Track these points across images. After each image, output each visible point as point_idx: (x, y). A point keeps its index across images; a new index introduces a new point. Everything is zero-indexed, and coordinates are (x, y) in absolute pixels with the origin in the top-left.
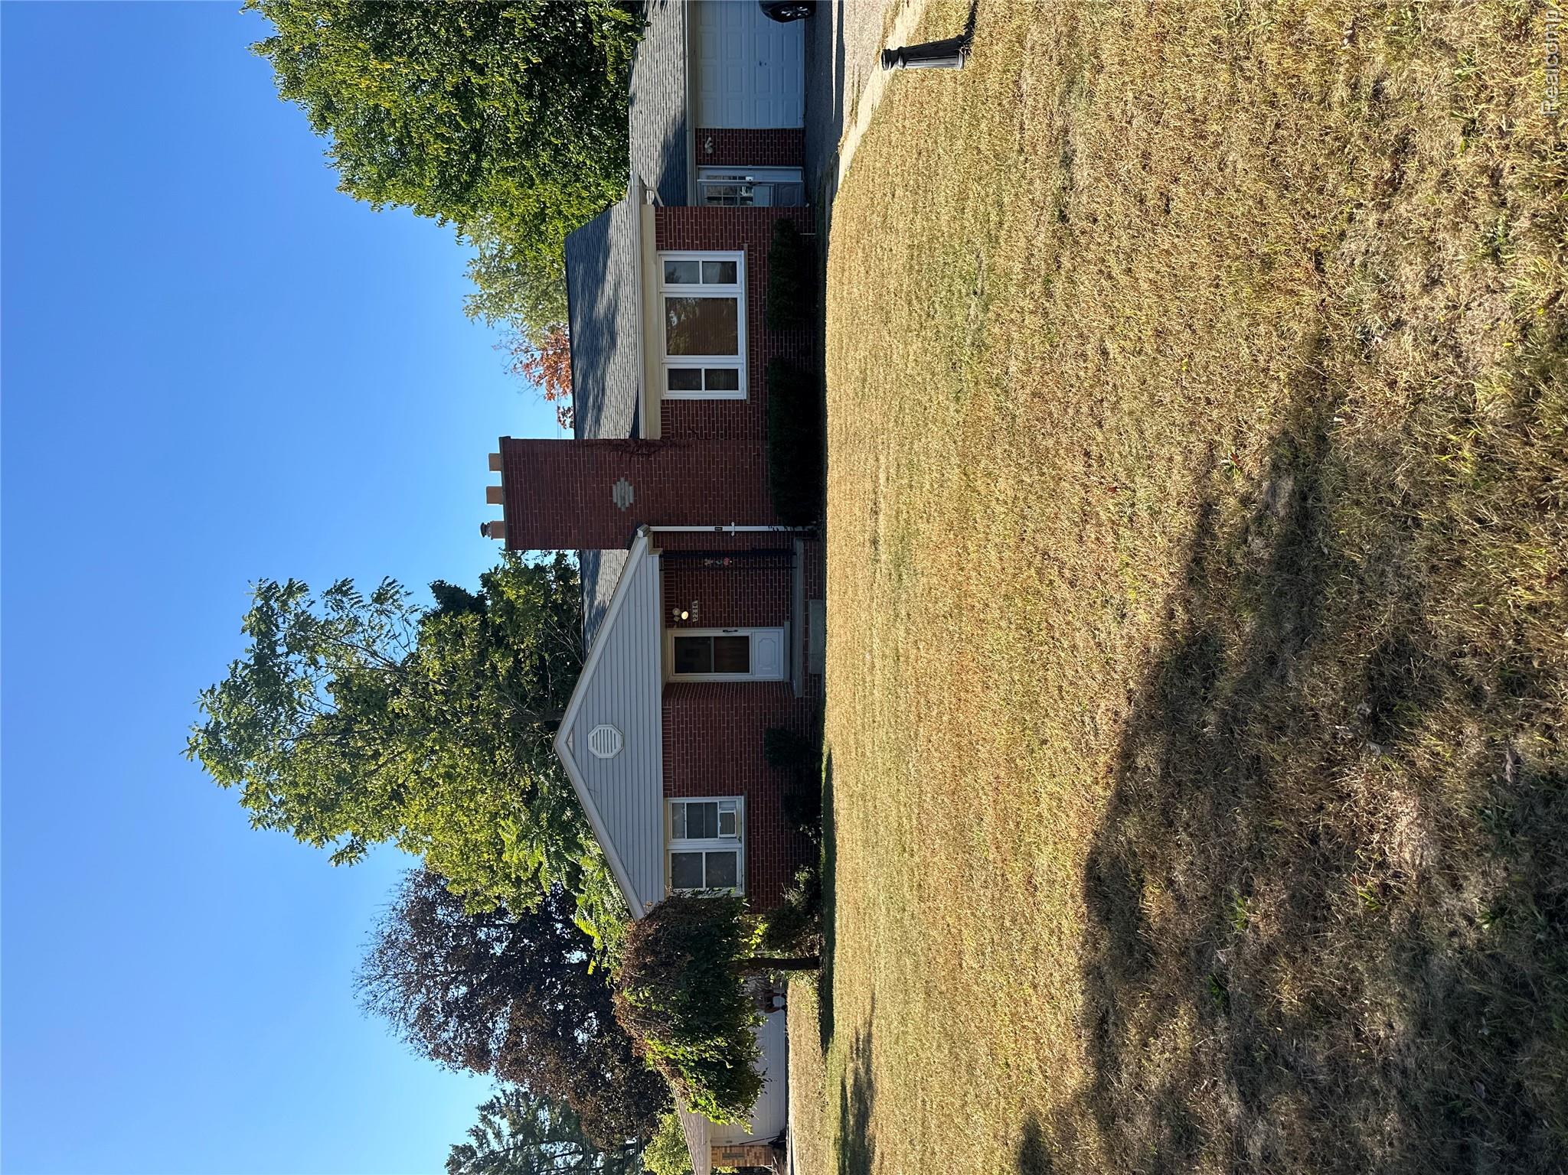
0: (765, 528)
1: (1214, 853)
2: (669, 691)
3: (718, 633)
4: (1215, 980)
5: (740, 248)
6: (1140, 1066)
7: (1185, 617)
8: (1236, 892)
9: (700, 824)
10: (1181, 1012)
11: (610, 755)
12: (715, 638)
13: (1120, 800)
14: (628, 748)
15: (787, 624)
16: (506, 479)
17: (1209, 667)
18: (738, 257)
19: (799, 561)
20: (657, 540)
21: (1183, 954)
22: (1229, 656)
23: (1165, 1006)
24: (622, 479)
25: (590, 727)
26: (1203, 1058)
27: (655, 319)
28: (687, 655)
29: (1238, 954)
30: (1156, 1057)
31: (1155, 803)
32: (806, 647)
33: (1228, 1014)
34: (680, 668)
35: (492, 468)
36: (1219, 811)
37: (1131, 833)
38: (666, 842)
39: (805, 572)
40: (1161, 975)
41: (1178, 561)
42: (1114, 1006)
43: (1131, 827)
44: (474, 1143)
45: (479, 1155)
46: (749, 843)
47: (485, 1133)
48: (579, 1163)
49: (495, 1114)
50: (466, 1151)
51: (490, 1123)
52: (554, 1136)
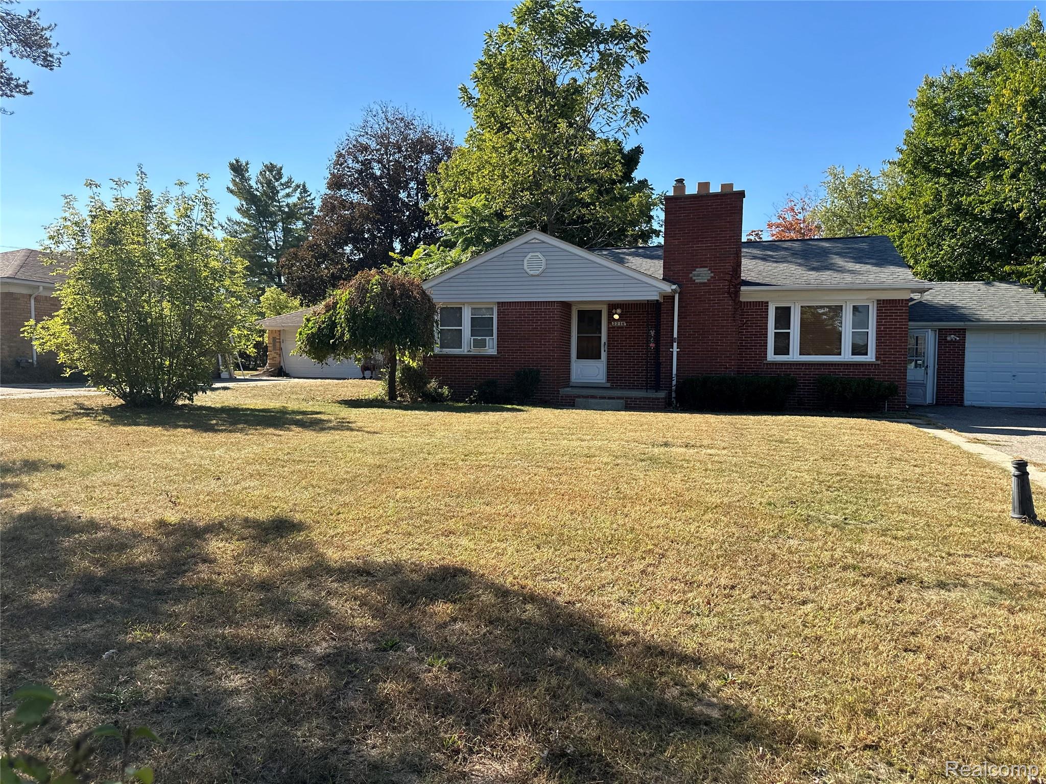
0: (675, 371)
1: (474, 649)
2: (566, 306)
3: (604, 339)
4: (396, 644)
5: (877, 359)
6: (342, 595)
7: (624, 642)
8: (450, 660)
9: (480, 325)
10: (375, 622)
11: (525, 267)
12: (600, 337)
13: (504, 592)
14: (531, 279)
15: (609, 385)
16: (716, 195)
17: (592, 655)
18: (870, 357)
19: (652, 394)
20: (669, 299)
21: (411, 625)
22: (600, 667)
23: (378, 612)
24: (712, 275)
26: (349, 633)
27: (826, 298)
28: (589, 318)
29: (413, 659)
30: (348, 605)
31: (504, 614)
32: (593, 397)
33: (376, 650)
34: (581, 313)
36: (500, 653)
37: (483, 598)
38: (469, 303)
39: (644, 398)
40: (397, 611)
41: (661, 641)
42: (377, 580)
43: (487, 598)
44: (283, 180)
45: (276, 184)
46: (467, 357)
47: (289, 187)
48: (271, 247)
49: (301, 193)
50: (279, 176)
51: (295, 190)
52: (287, 231)
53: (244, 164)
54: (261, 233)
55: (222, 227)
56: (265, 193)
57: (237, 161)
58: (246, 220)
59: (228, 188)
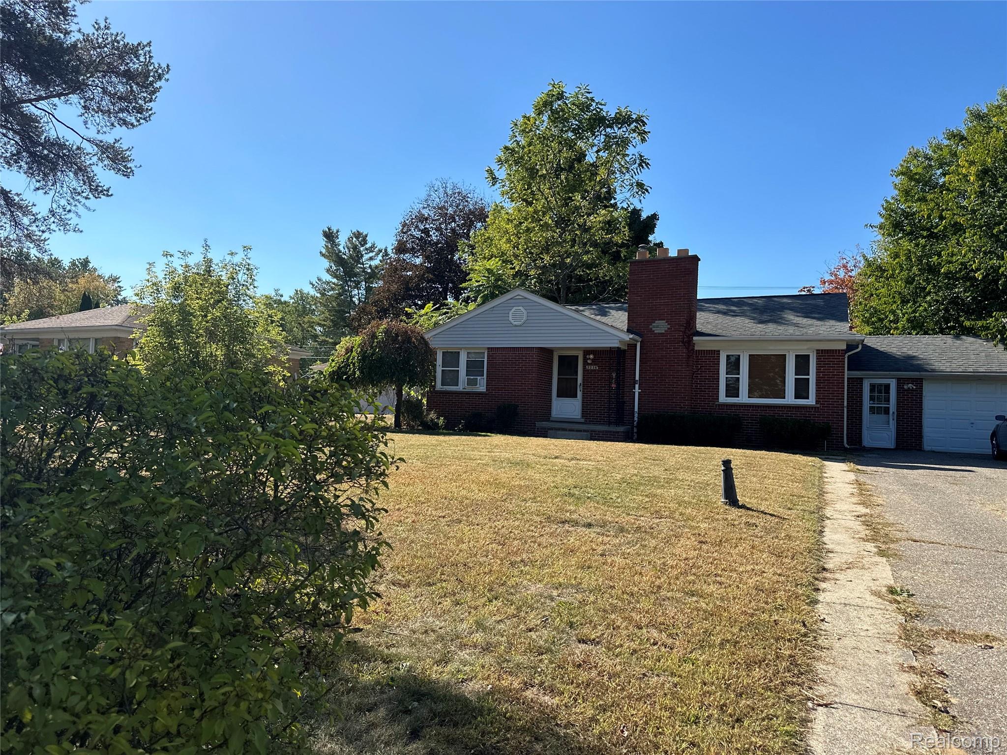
0: (636, 409)
2: (546, 353)
3: (580, 381)
5: (817, 402)
9: (474, 367)
11: (510, 319)
12: (577, 379)
14: (514, 328)
15: (583, 420)
16: (673, 259)
18: (811, 401)
19: (613, 428)
20: (632, 346)
24: (669, 326)
25: (526, 308)
27: (771, 348)
28: (568, 363)
32: (559, 429)
34: (561, 358)
35: (679, 251)
38: (466, 348)
39: (606, 431)
44: (368, 246)
45: (362, 249)
46: (461, 394)
47: (373, 251)
48: (354, 303)
49: (383, 256)
50: (364, 242)
51: (377, 254)
52: (368, 289)
53: (335, 231)
54: (346, 291)
55: (313, 285)
56: (351, 257)
57: (329, 229)
58: (335, 280)
59: (321, 252)
